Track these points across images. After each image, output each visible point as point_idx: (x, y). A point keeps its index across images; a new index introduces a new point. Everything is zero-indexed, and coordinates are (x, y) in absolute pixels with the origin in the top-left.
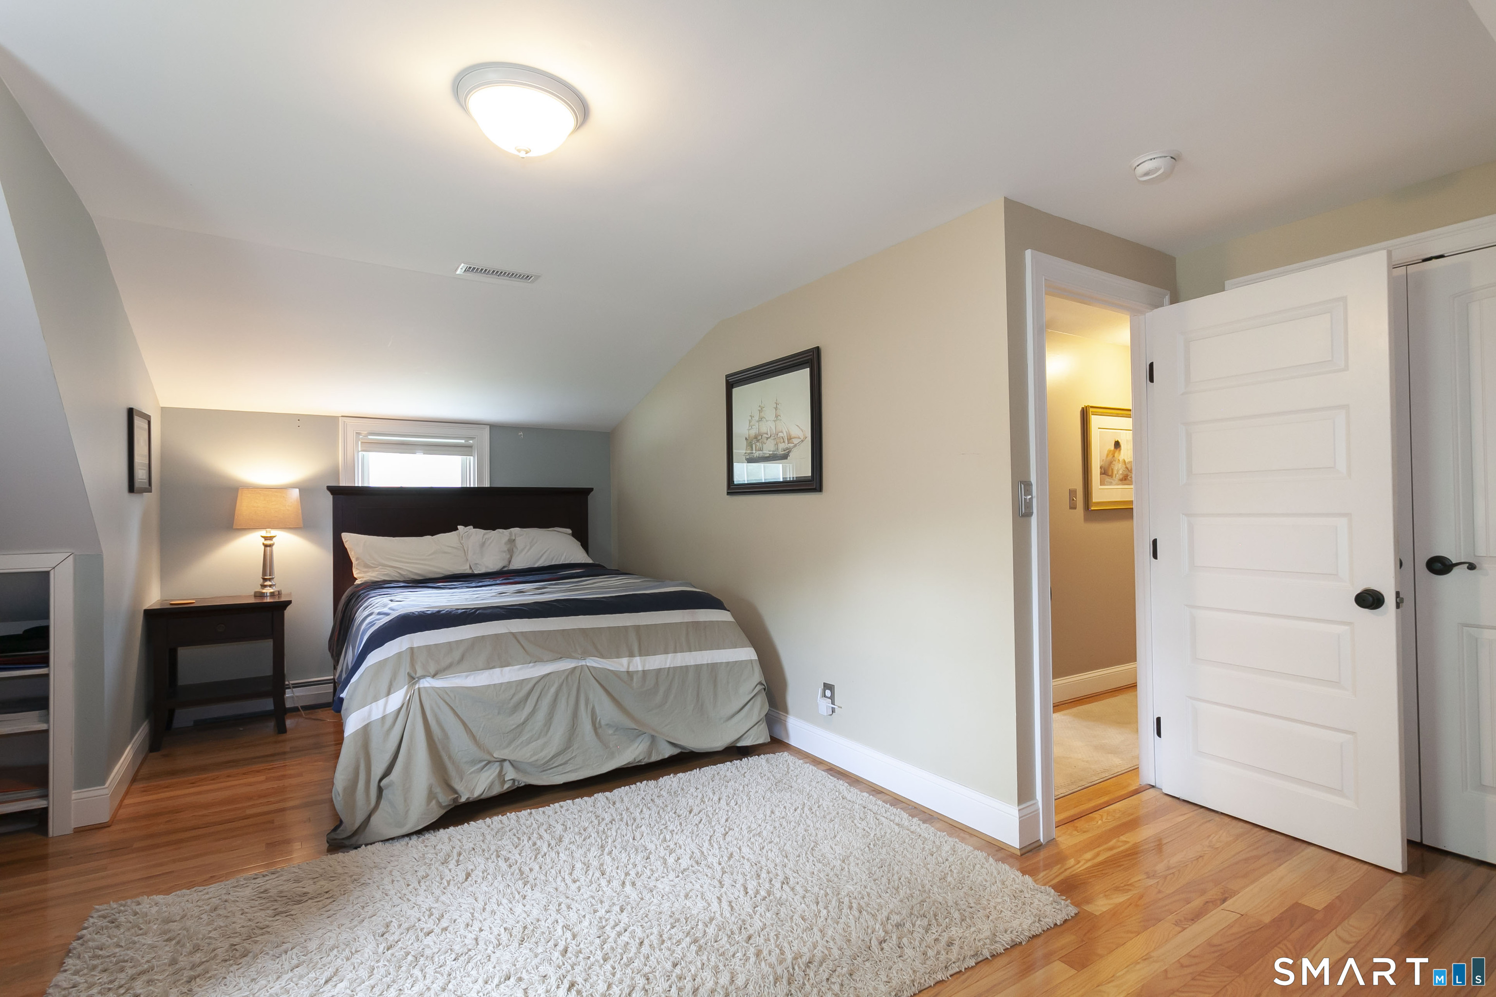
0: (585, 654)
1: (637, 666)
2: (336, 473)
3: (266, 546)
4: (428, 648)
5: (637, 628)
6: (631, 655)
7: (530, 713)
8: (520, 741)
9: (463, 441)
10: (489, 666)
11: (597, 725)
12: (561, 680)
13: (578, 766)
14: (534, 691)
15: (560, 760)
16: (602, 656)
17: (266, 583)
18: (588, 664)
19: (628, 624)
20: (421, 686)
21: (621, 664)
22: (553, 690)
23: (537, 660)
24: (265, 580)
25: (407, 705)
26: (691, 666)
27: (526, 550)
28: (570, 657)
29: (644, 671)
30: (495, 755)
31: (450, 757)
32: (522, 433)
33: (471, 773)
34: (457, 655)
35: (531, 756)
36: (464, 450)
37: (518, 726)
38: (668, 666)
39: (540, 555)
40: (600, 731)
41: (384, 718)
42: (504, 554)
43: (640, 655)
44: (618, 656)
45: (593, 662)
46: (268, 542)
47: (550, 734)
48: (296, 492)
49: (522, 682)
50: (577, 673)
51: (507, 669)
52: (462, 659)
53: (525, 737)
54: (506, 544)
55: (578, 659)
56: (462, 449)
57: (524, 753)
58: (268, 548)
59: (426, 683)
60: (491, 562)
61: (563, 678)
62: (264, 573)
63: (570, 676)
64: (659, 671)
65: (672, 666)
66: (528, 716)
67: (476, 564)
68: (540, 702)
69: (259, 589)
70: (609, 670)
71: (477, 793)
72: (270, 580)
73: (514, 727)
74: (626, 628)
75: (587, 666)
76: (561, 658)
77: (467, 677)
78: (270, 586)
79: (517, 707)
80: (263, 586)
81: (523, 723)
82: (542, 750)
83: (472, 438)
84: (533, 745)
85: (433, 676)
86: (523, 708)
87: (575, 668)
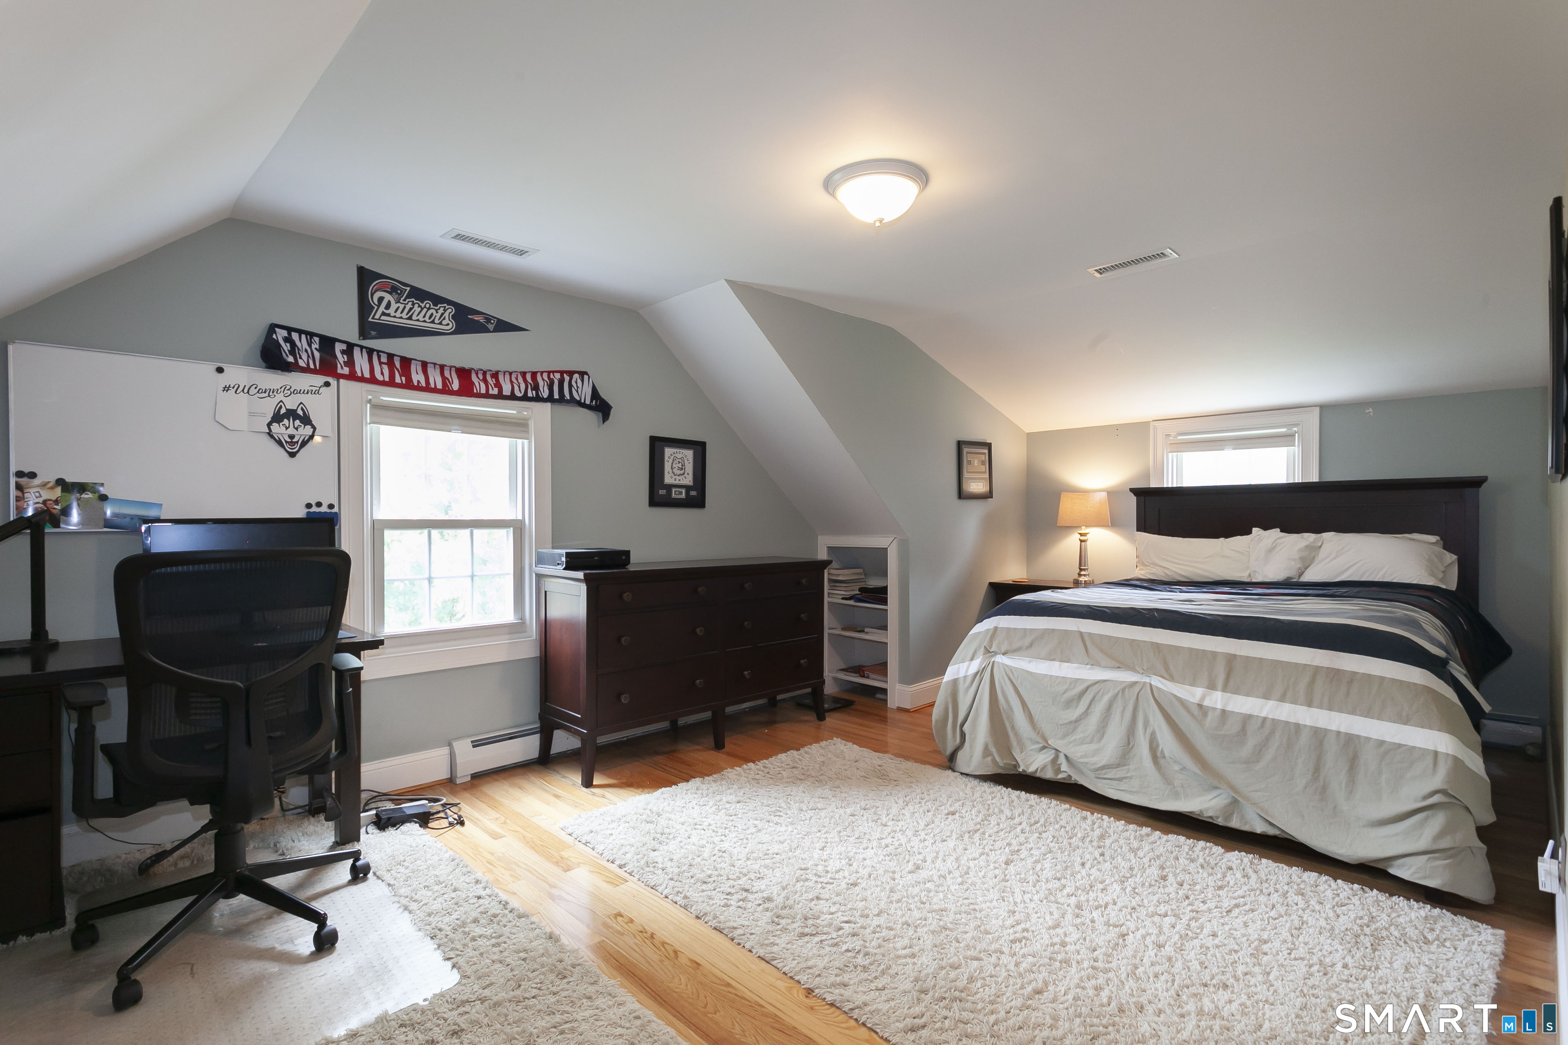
0: (1150, 671)
1: (1216, 702)
2: (1147, 476)
3: (1081, 541)
4: (1008, 629)
5: (1231, 659)
6: (1212, 686)
7: (1082, 714)
8: (1073, 738)
9: (1284, 430)
10: (1050, 657)
11: (1159, 754)
12: (1116, 691)
13: (1134, 790)
14: (1088, 692)
15: (1111, 774)
16: (1172, 678)
17: (1083, 573)
18: (1152, 683)
19: (1219, 649)
20: (996, 660)
21: (1193, 694)
22: (1106, 698)
23: (1095, 663)
24: (1081, 570)
25: (979, 673)
26: (1305, 726)
27: (1328, 560)
28: (1132, 668)
29: (1224, 711)
30: (1049, 742)
31: (1013, 728)
32: (1371, 410)
33: (1032, 750)
34: (1027, 641)
35: (1082, 757)
36: (1286, 439)
37: (1071, 722)
38: (1263, 715)
39: (1346, 567)
40: (1162, 761)
41: (965, 677)
42: (1293, 563)
43: (1224, 690)
44: (1193, 684)
45: (1157, 682)
46: (1083, 538)
47: (1103, 742)
48: (1104, 494)
49: (1077, 681)
50: (1137, 689)
51: (1066, 665)
52: (1030, 646)
53: (1078, 735)
54: (1300, 550)
55: (1139, 673)
56: (1281, 439)
57: (1077, 752)
58: (1083, 543)
59: (999, 659)
60: (1274, 571)
61: (1119, 689)
62: (1080, 565)
63: (1127, 691)
64: (1247, 719)
65: (1271, 717)
66: (1080, 716)
67: (1255, 572)
68: (1093, 706)
69: (1076, 577)
70: (1175, 696)
71: (1031, 770)
72: (1084, 570)
73: (1066, 721)
74: (1214, 654)
75: (1151, 685)
76: (1119, 667)
77: (1030, 662)
78: (1085, 575)
79: (1070, 703)
80: (1080, 575)
81: (1076, 721)
82: (1093, 756)
83: (1296, 425)
84: (1085, 747)
85: (1004, 654)
86: (1077, 707)
87: (1136, 683)
